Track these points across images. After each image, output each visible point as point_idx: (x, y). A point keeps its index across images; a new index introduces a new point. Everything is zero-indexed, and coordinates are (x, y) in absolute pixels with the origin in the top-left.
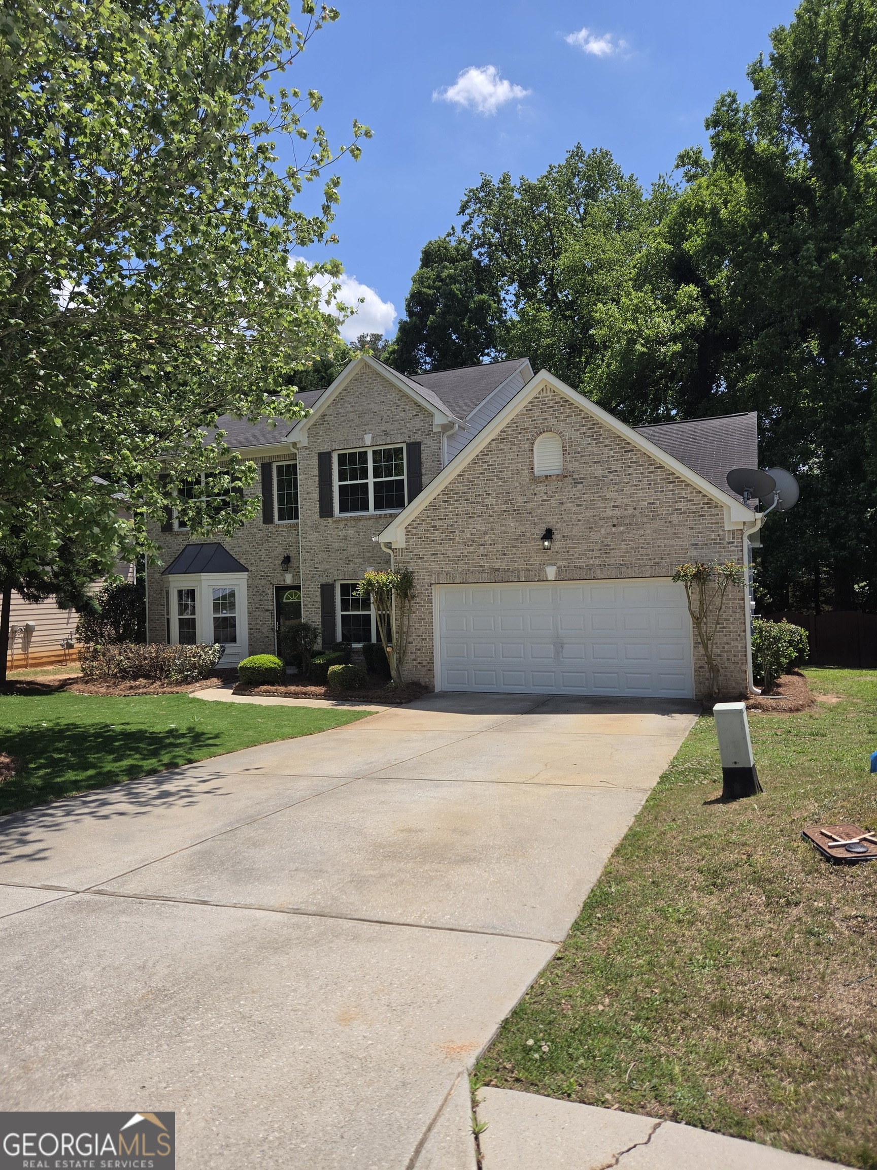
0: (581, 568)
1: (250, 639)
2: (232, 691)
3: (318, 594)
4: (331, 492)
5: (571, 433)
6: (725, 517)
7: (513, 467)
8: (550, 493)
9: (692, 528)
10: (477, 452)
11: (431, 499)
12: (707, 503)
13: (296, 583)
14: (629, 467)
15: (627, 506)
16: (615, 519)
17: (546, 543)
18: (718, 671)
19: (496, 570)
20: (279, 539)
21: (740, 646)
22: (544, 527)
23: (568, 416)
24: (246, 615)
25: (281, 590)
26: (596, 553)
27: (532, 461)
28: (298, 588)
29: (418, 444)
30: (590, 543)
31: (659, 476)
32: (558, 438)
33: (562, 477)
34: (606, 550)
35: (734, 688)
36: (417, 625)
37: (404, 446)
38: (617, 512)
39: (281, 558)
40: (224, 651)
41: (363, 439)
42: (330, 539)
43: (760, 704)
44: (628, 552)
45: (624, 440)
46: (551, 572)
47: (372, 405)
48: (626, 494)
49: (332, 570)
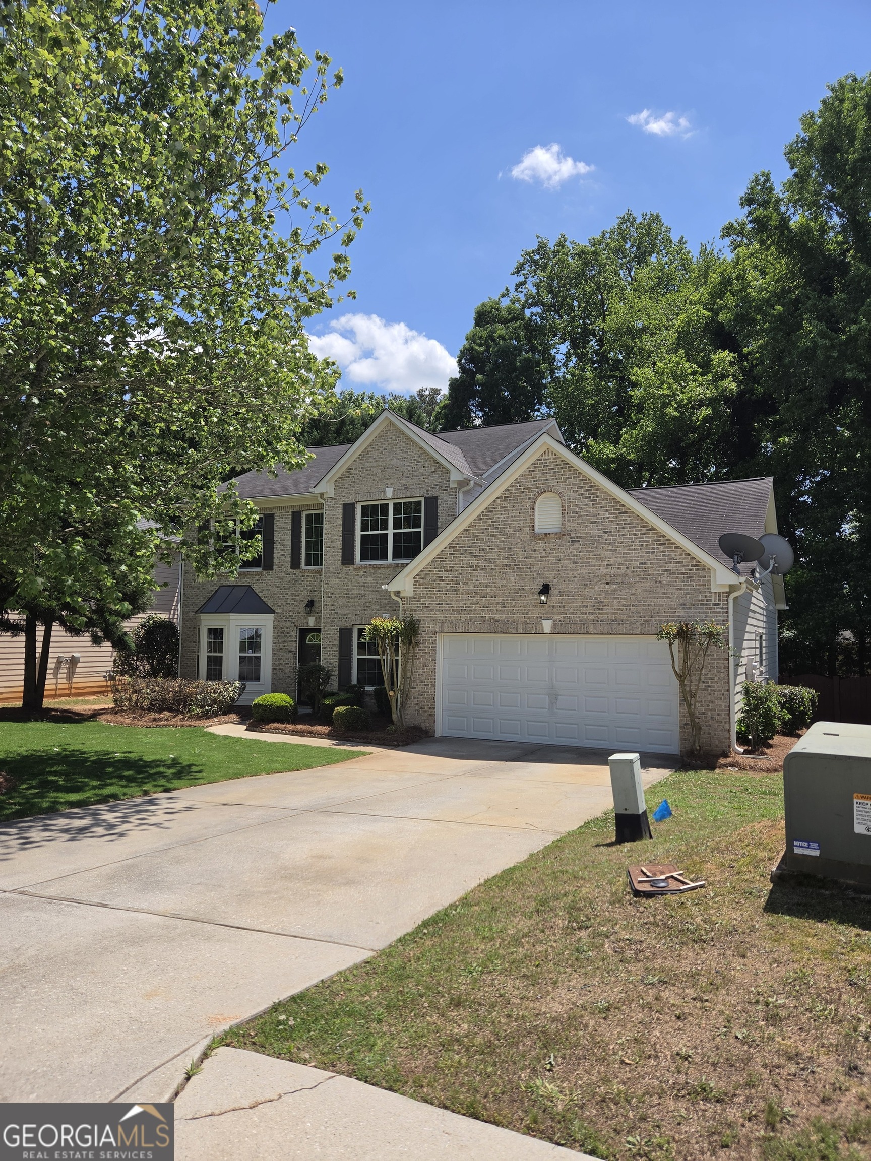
0: (575, 623)
1: (273, 678)
2: (245, 727)
3: (337, 637)
4: (353, 541)
5: (569, 494)
6: (712, 579)
7: (515, 524)
8: (548, 550)
9: (681, 589)
10: (482, 509)
11: (438, 551)
12: (696, 566)
13: (317, 627)
14: (623, 528)
15: (619, 565)
16: (608, 578)
17: (543, 598)
18: (700, 728)
19: (496, 621)
20: (306, 583)
21: (723, 705)
22: (542, 581)
23: (568, 478)
24: (271, 655)
25: (304, 633)
26: (590, 609)
27: (533, 519)
28: (319, 631)
29: (436, 498)
30: (584, 599)
31: (651, 537)
32: (558, 498)
33: (561, 535)
34: (599, 606)
35: (717, 746)
36: (421, 671)
37: (422, 500)
38: (610, 571)
39: (306, 602)
40: (244, 688)
41: (385, 492)
42: (351, 586)
43: (737, 762)
44: (619, 609)
45: (619, 502)
46: (547, 625)
47: (394, 461)
48: (620, 554)
49: (350, 615)
